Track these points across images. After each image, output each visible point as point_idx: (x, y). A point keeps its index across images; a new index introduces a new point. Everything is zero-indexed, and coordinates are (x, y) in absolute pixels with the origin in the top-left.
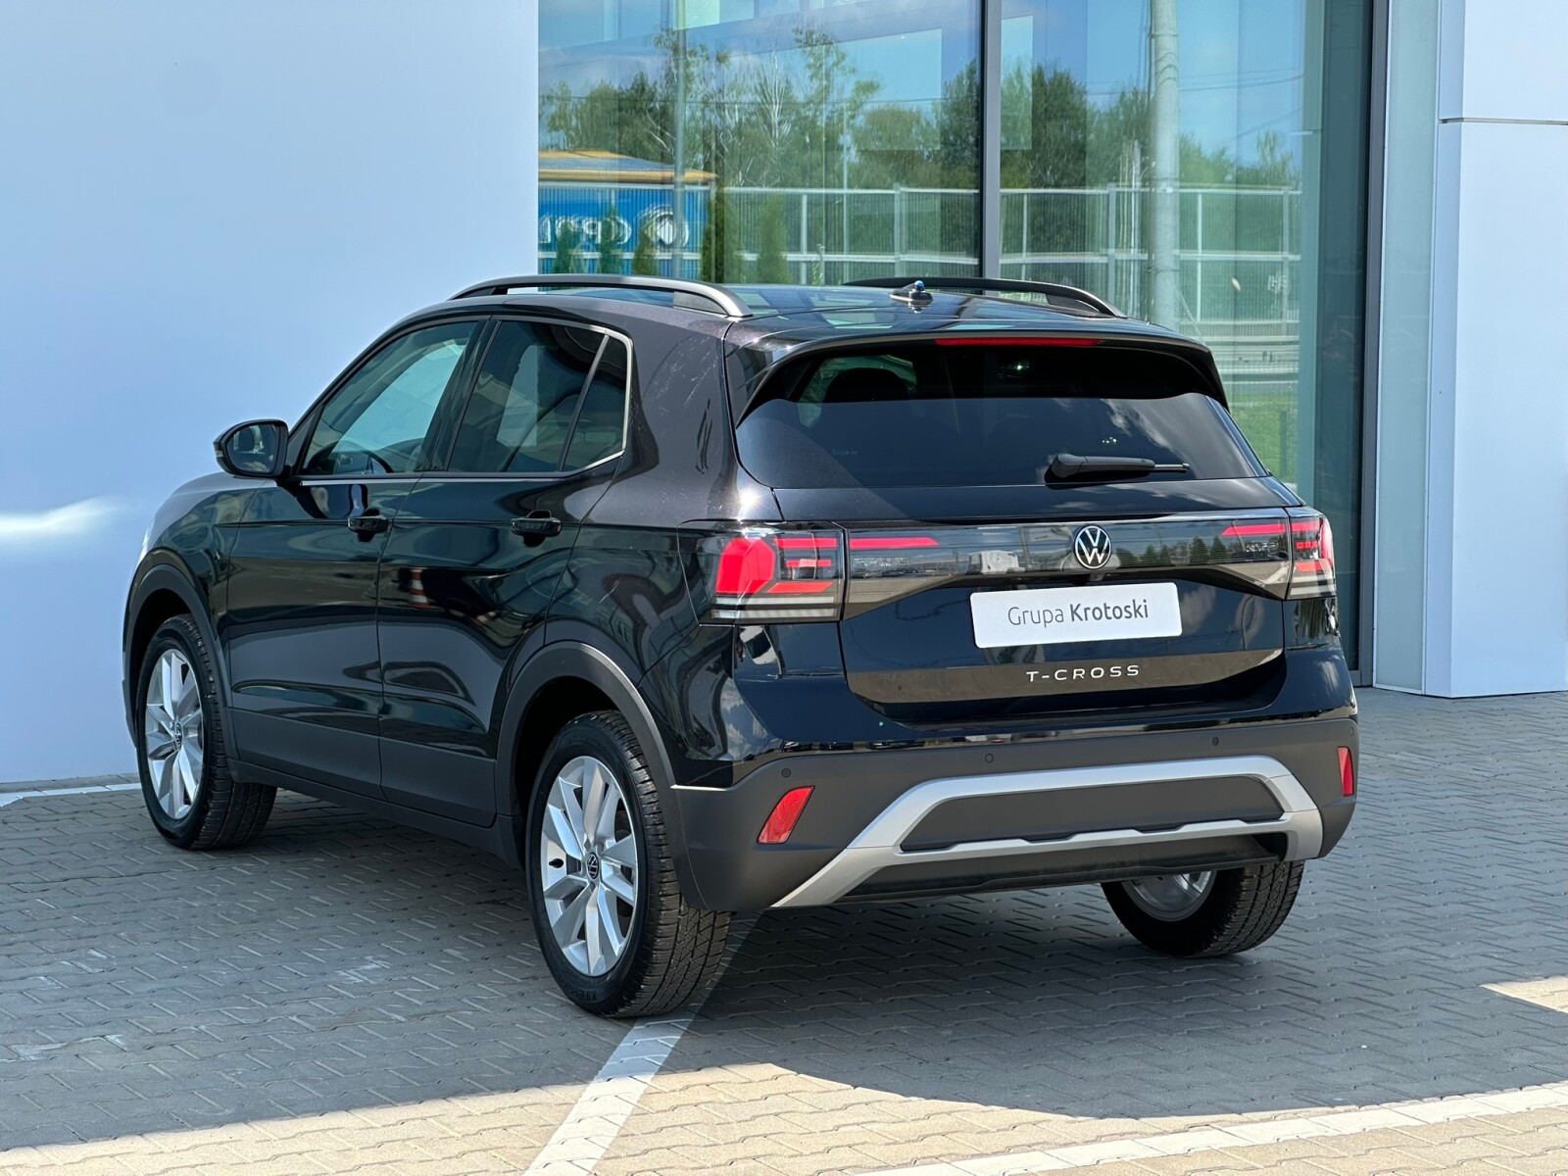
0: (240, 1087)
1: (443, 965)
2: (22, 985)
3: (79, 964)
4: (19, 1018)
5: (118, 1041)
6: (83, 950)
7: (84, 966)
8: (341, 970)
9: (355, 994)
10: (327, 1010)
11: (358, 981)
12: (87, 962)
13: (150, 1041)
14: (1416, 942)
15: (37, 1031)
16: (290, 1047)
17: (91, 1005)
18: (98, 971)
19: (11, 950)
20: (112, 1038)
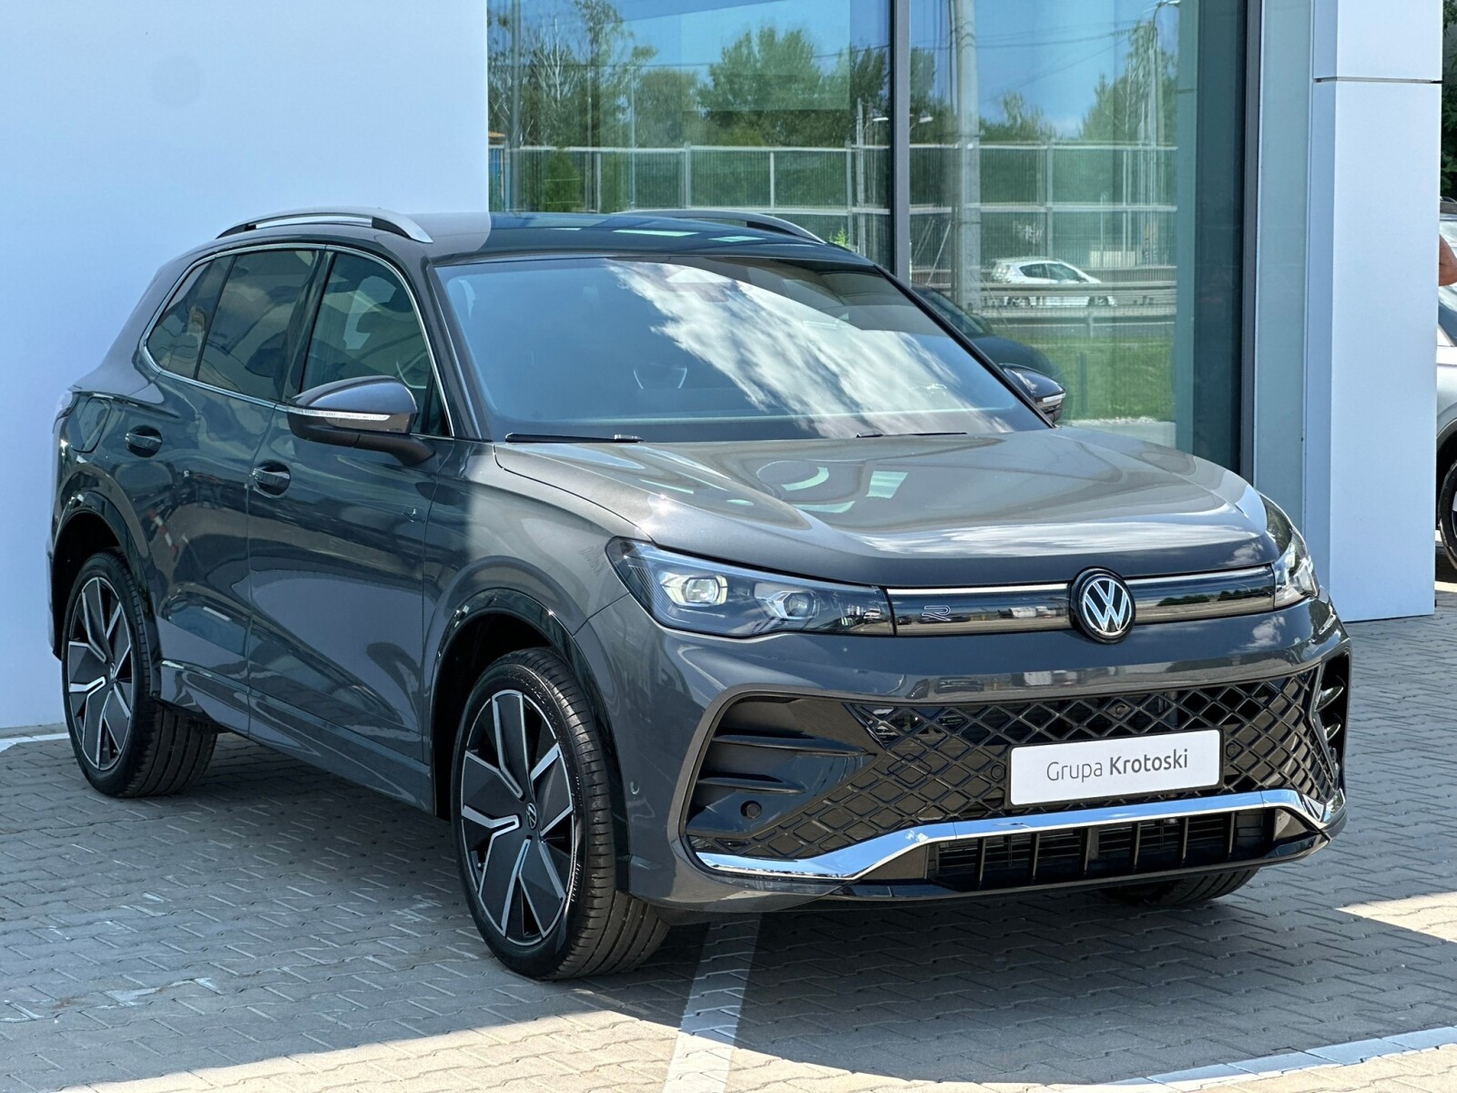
2: (92, 930)
3: (139, 908)
5: (209, 984)
6: (136, 894)
7: (145, 910)
8: (395, 909)
9: (418, 933)
10: (398, 949)
11: (417, 920)
12: (146, 906)
13: (242, 983)
15: (125, 976)
16: (378, 987)
17: (168, 949)
19: (66, 895)
20: (201, 981)
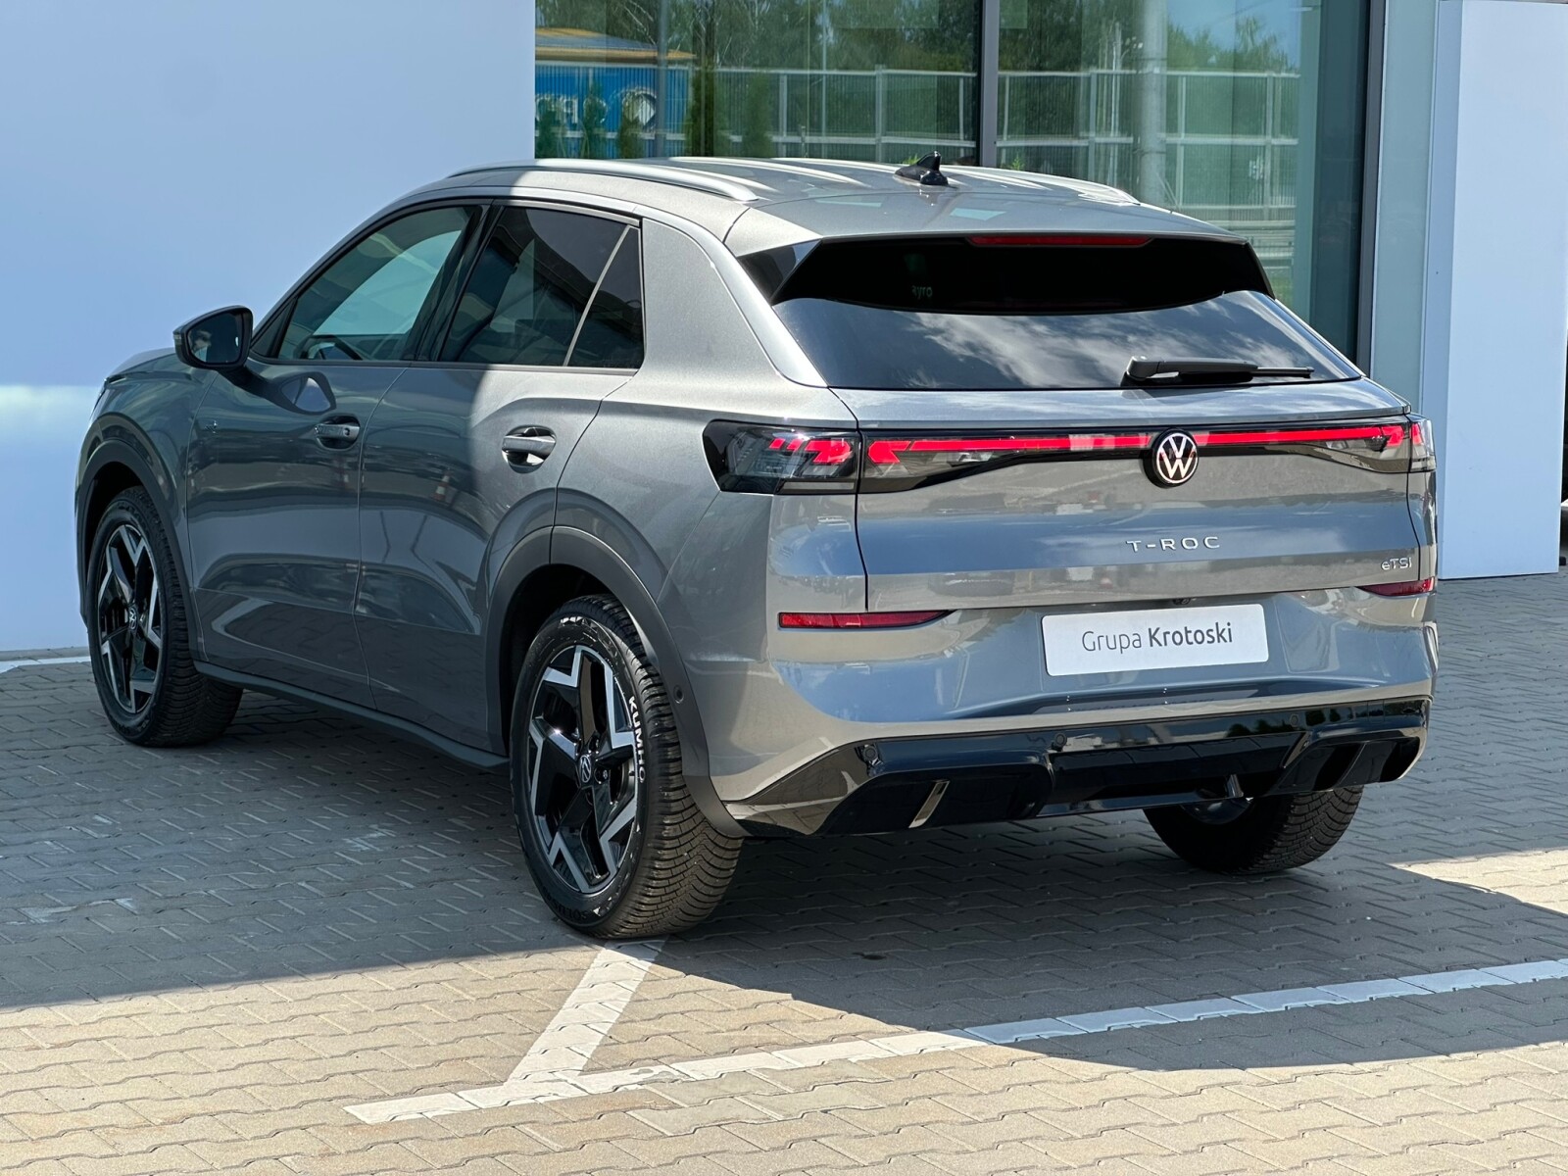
0: (253, 950)
1: (448, 834)
2: (29, 849)
3: (85, 830)
4: (27, 882)
5: (128, 905)
6: (87, 816)
7: (90, 832)
8: (346, 837)
9: (361, 861)
10: (335, 876)
11: (365, 848)
12: (92, 828)
13: (161, 904)
14: (1415, 817)
15: (46, 895)
16: (301, 912)
17: (99, 869)
18: (104, 836)
19: (15, 815)
20: (121, 901)
